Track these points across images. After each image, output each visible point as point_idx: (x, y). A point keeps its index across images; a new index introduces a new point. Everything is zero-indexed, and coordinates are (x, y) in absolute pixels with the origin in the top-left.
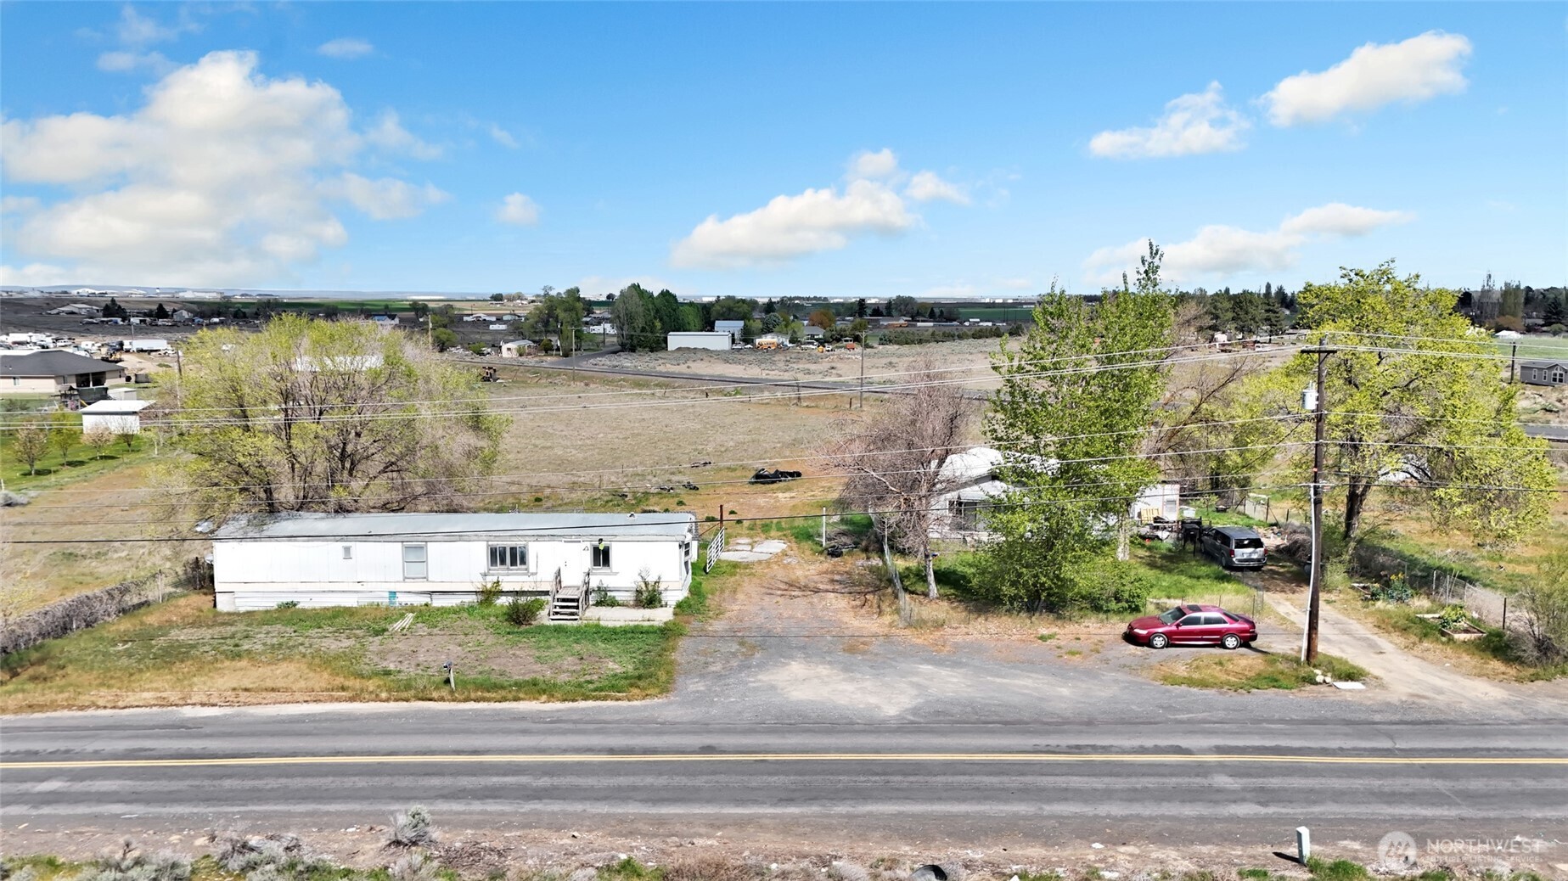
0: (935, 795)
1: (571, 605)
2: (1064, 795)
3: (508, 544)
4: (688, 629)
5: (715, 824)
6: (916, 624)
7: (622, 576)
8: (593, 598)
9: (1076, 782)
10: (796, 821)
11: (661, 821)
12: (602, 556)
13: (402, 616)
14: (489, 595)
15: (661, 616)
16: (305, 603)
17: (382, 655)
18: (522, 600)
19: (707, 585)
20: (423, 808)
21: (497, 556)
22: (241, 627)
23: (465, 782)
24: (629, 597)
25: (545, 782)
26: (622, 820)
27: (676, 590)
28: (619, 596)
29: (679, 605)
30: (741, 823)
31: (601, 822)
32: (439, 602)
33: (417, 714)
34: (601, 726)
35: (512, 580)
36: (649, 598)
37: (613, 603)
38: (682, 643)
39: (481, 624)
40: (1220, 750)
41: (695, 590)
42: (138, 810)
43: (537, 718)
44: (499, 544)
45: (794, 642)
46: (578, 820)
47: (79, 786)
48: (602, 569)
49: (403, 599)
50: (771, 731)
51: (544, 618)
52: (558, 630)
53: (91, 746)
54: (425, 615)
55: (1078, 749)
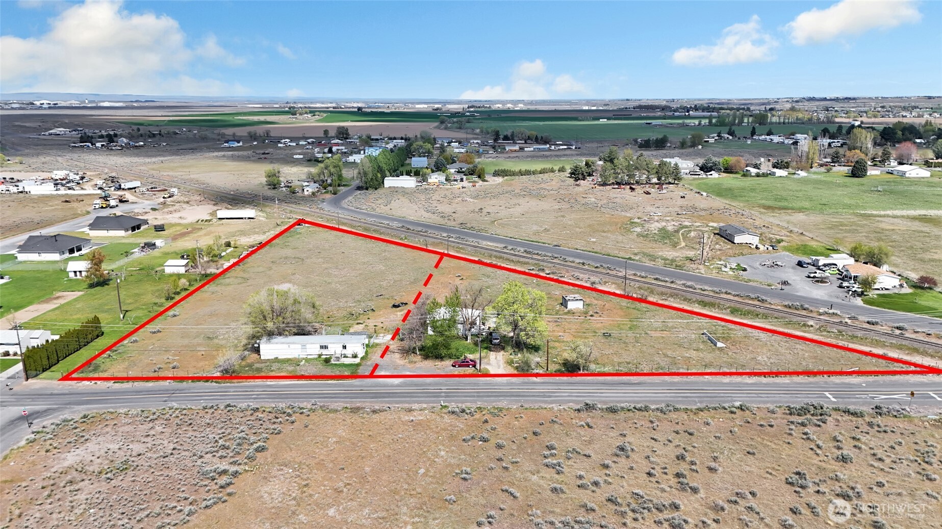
0: (396, 397)
1: (338, 359)
2: (416, 397)
3: (324, 345)
4: (362, 364)
5: (360, 402)
6: (411, 362)
7: (349, 351)
8: (343, 356)
9: (419, 395)
10: (373, 401)
11: (352, 401)
12: (345, 347)
13: (302, 361)
14: (320, 356)
15: (357, 361)
16: (280, 357)
17: (301, 371)
18: (328, 356)
19: (369, 350)
20: (316, 400)
21: (322, 347)
22: (268, 364)
23: (321, 396)
24: (351, 356)
25: (334, 396)
26: (346, 401)
27: (361, 354)
28: (348, 356)
29: (361, 358)
30: (364, 402)
31: (342, 402)
32: (309, 357)
33: (310, 383)
34: (343, 386)
35: (325, 352)
36: (355, 356)
37: (347, 357)
38: (361, 367)
39: (319, 363)
40: (447, 389)
41: (366, 353)
42: (271, 400)
43: (332, 384)
44: (322, 345)
45: (384, 367)
46: (339, 402)
47: (259, 396)
48: (344, 350)
49: (301, 356)
50: (374, 387)
51: (333, 362)
52: (335, 364)
53: (256, 390)
54: (307, 360)
55: (424, 389)
